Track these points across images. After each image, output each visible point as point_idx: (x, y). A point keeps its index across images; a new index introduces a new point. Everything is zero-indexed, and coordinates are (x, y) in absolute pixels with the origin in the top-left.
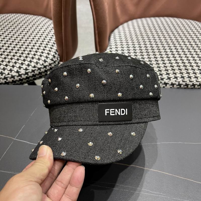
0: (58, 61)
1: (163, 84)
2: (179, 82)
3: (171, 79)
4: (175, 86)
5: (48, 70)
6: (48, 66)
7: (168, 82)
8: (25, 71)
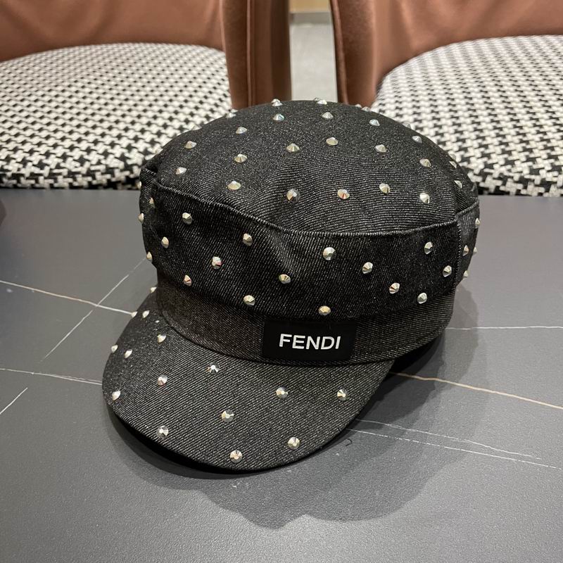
1: (536, 186)
7: (555, 180)
8: (142, 156)
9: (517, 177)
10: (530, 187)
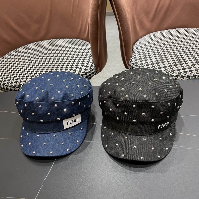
0: (95, 69)
2: (194, 74)
3: (187, 72)
4: (191, 77)
5: (88, 76)
6: (88, 73)
7: (185, 75)
9: (175, 75)
10: (179, 78)
